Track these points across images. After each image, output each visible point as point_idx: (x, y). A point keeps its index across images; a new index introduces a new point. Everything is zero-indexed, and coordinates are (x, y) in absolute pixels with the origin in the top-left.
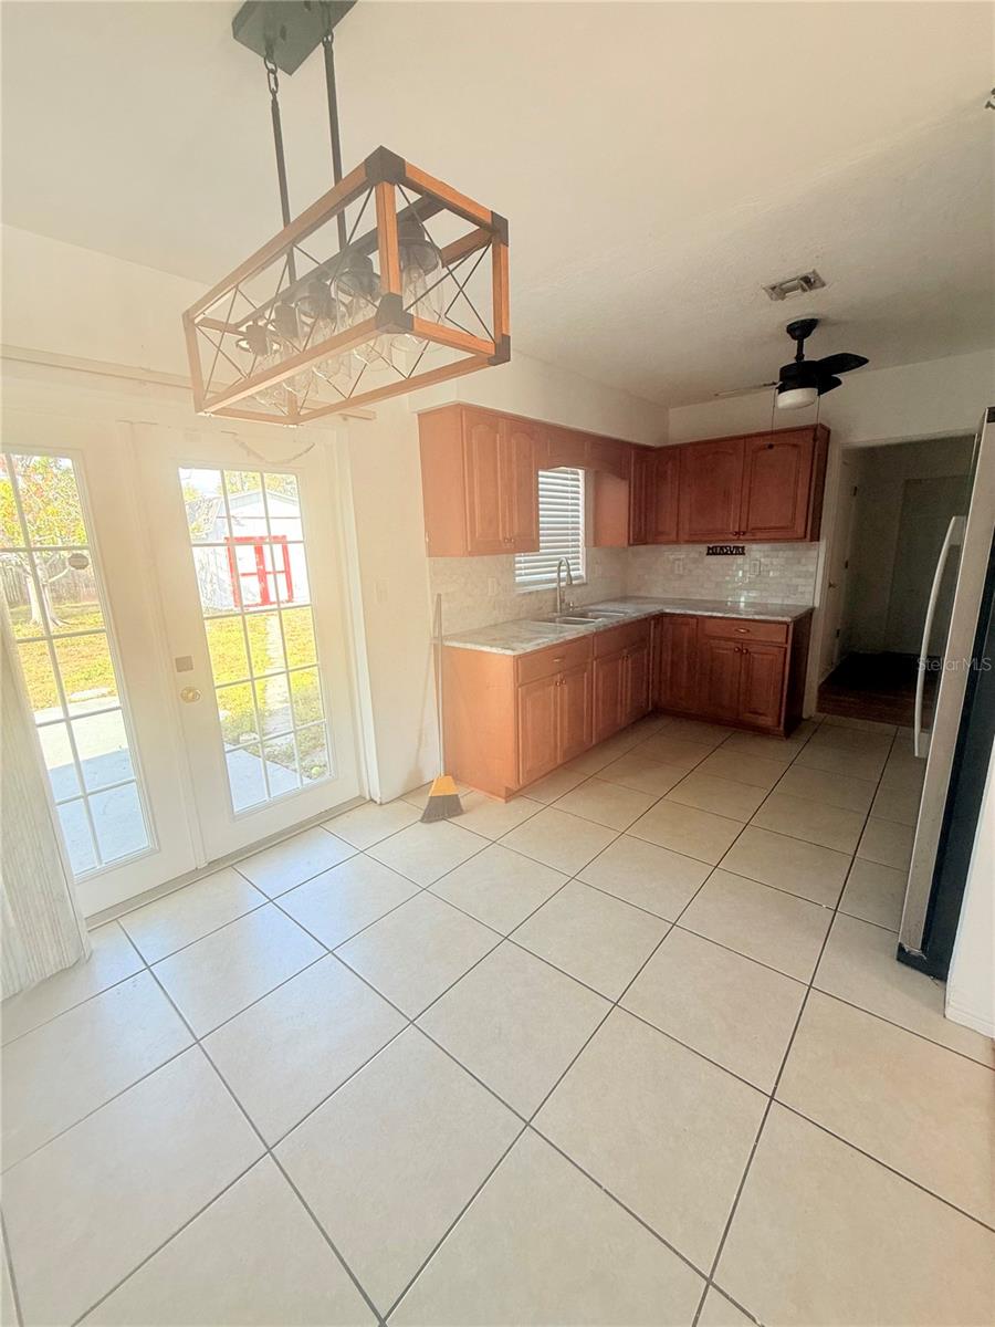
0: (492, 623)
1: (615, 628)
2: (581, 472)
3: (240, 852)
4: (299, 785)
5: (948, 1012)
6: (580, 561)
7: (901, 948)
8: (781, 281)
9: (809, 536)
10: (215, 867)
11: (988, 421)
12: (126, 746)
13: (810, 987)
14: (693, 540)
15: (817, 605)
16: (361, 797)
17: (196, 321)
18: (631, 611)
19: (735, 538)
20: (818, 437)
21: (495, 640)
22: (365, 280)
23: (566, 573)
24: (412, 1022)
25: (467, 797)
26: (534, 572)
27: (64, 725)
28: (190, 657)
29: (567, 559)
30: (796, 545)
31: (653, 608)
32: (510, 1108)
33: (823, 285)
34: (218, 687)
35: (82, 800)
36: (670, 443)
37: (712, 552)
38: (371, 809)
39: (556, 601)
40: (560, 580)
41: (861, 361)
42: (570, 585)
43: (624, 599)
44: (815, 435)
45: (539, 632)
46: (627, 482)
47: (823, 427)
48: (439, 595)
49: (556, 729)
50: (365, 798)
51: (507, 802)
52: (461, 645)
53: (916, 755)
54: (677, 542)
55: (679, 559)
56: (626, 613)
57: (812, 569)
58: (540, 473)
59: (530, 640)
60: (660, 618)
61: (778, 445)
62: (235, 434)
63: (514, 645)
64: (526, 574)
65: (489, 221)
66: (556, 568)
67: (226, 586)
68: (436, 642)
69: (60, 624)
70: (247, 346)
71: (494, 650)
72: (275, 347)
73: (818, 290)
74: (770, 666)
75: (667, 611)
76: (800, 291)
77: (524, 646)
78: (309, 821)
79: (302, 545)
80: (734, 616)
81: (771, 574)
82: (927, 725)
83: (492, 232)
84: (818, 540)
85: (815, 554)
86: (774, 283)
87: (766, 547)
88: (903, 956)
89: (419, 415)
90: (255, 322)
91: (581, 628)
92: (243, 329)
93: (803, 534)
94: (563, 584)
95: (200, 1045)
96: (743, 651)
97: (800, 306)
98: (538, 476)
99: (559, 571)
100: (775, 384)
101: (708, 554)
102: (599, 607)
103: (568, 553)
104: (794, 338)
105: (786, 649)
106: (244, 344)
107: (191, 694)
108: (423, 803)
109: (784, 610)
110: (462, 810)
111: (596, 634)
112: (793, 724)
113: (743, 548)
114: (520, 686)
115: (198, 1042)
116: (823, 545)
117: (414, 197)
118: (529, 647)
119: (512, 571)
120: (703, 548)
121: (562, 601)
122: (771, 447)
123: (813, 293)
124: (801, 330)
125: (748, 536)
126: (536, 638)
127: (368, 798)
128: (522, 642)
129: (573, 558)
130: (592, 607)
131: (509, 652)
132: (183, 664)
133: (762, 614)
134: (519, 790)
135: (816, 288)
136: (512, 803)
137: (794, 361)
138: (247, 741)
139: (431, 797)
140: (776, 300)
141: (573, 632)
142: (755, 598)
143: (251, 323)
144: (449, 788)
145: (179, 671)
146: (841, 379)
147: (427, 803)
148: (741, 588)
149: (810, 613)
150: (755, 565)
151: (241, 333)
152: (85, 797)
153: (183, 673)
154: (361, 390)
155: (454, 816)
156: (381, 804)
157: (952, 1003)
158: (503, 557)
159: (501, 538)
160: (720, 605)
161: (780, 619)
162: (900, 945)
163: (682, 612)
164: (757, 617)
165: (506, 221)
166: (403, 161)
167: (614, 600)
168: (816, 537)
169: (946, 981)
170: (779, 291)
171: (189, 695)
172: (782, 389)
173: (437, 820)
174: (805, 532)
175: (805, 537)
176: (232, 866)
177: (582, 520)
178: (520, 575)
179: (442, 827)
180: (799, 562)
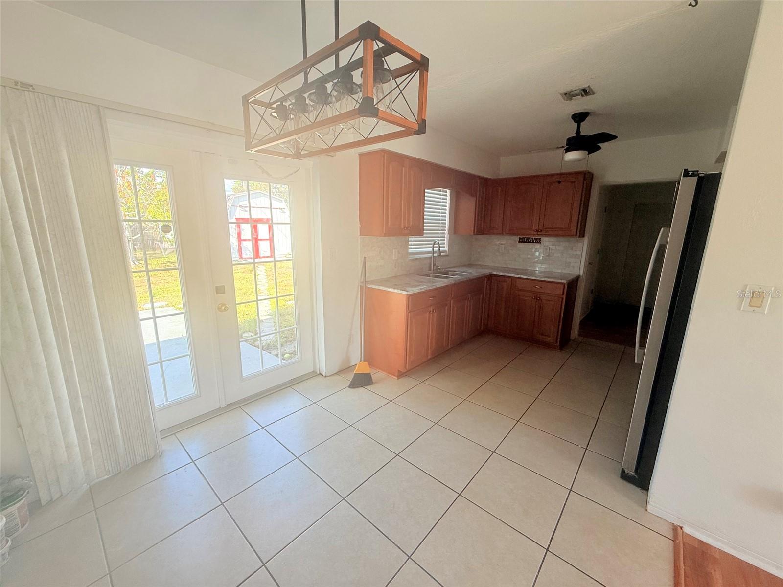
0: (394, 275)
1: (464, 282)
2: (448, 191)
3: (245, 400)
4: (280, 362)
5: (649, 508)
6: (445, 242)
7: (623, 471)
8: (570, 90)
9: (578, 235)
10: (231, 407)
11: (683, 176)
12: (185, 334)
13: (571, 490)
14: (512, 233)
15: (581, 273)
16: (314, 372)
17: (250, 101)
18: (473, 273)
19: (535, 233)
20: (587, 178)
21: (396, 285)
22: (349, 86)
23: (437, 249)
24: (344, 499)
25: (376, 375)
26: (418, 247)
27: (152, 321)
28: (224, 286)
29: (438, 241)
30: (571, 239)
31: (487, 272)
32: (399, 548)
33: (594, 94)
34: (238, 304)
35: (159, 364)
36: (501, 177)
37: (522, 241)
38: (320, 378)
39: (431, 265)
40: (434, 252)
41: (613, 137)
42: (439, 256)
43: (470, 265)
44: (585, 177)
45: (422, 282)
46: (475, 199)
47: (589, 172)
48: (365, 258)
49: (428, 338)
50: (316, 373)
51: (398, 379)
52: (377, 287)
53: (636, 362)
54: (502, 234)
55: (502, 244)
56: (471, 273)
57: (579, 253)
58: (426, 190)
59: (415, 286)
60: (491, 277)
61: (563, 181)
62: (257, 161)
63: (407, 289)
64: (414, 248)
65: (419, 58)
66: (432, 246)
67: (235, 246)
68: (362, 285)
69: (137, 264)
70: (277, 116)
71: (396, 291)
72: (292, 116)
73: (591, 96)
74: (553, 308)
75: (495, 273)
76: (581, 96)
77: (413, 289)
78: (285, 384)
79: (289, 225)
80: (534, 278)
81: (555, 255)
82: (643, 345)
83: (420, 65)
84: (584, 236)
85: (580, 244)
86: (565, 92)
87: (552, 239)
88: (624, 476)
89: (359, 154)
90: (282, 103)
91: (445, 280)
92: (275, 106)
93: (575, 233)
94: (435, 255)
95: (224, 506)
96: (537, 298)
97: (579, 105)
98: (425, 192)
99: (433, 247)
100: (563, 147)
101: (519, 242)
102: (455, 269)
103: (438, 237)
104: (575, 122)
105: (563, 299)
106: (274, 114)
107: (223, 308)
108: (351, 377)
109: (562, 276)
110: (372, 382)
111: (454, 284)
112: (564, 342)
113: (540, 239)
114: (410, 312)
115: (222, 504)
116: (586, 240)
117: (381, 45)
118: (416, 290)
119: (407, 247)
120: (517, 239)
121: (434, 265)
122: (559, 182)
123: (588, 98)
124: (580, 118)
125: (543, 233)
126: (420, 285)
127: (318, 373)
128: (412, 287)
129: (441, 240)
130: (452, 269)
131: (404, 292)
132: (220, 290)
133: (549, 278)
134: (406, 372)
135: (590, 95)
136: (401, 380)
137: (575, 135)
138: (247, 337)
139: (355, 374)
140: (567, 100)
141: (441, 283)
142: (545, 268)
143: (279, 103)
144: (365, 369)
145: (217, 294)
146: (601, 146)
147: (353, 377)
148: (537, 262)
149: (577, 279)
150: (546, 249)
151: (273, 108)
152: (161, 362)
153: (218, 295)
154: (338, 143)
155: (368, 385)
156: (326, 376)
157: (650, 502)
158: (402, 238)
159: (402, 227)
160: (524, 271)
161: (560, 281)
162: (623, 469)
163: (503, 274)
164: (546, 279)
165: (428, 59)
166: (379, 28)
167: (465, 265)
168: (582, 235)
169: (648, 491)
170: (569, 96)
171: (222, 308)
172: (567, 150)
173: (358, 387)
174: (576, 232)
175: (576, 235)
176: (240, 407)
177: (447, 218)
178: (411, 249)
179: (361, 390)
180: (572, 249)
